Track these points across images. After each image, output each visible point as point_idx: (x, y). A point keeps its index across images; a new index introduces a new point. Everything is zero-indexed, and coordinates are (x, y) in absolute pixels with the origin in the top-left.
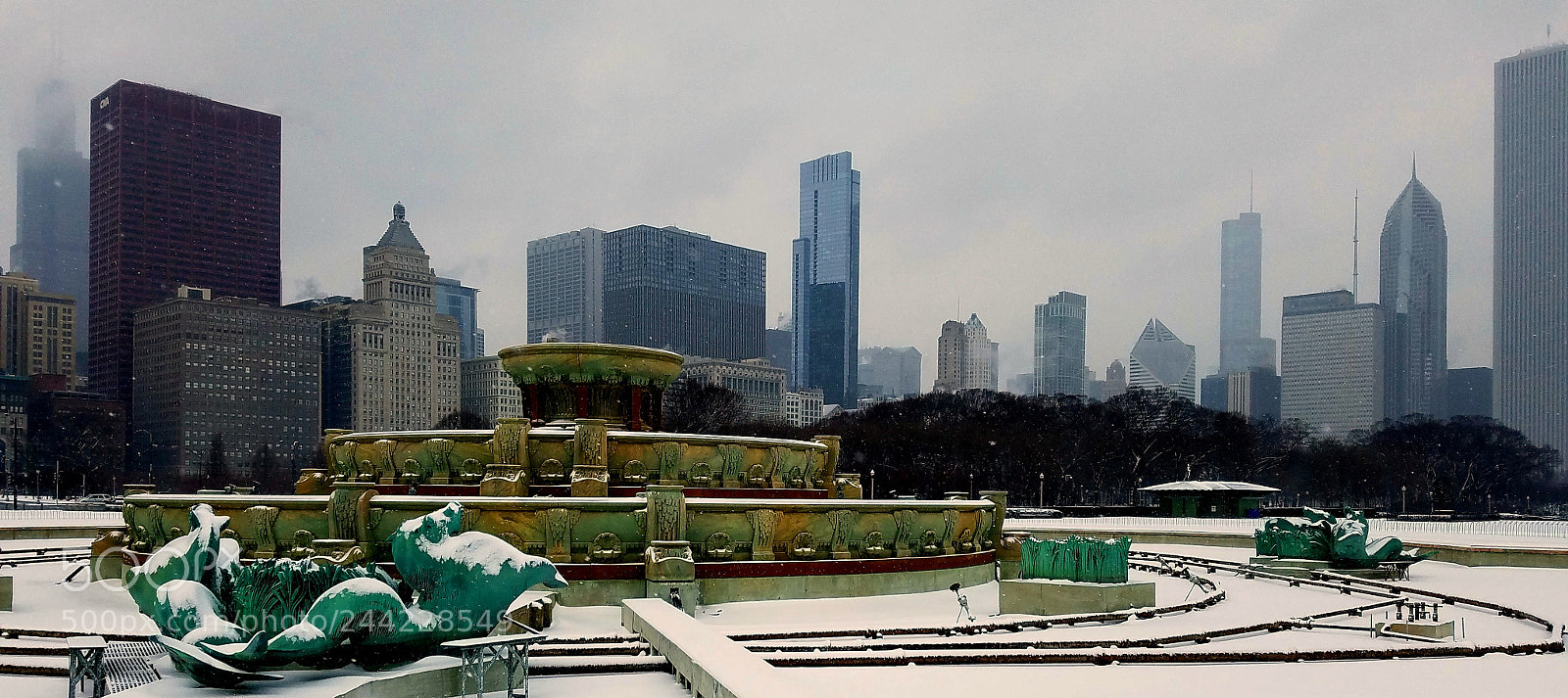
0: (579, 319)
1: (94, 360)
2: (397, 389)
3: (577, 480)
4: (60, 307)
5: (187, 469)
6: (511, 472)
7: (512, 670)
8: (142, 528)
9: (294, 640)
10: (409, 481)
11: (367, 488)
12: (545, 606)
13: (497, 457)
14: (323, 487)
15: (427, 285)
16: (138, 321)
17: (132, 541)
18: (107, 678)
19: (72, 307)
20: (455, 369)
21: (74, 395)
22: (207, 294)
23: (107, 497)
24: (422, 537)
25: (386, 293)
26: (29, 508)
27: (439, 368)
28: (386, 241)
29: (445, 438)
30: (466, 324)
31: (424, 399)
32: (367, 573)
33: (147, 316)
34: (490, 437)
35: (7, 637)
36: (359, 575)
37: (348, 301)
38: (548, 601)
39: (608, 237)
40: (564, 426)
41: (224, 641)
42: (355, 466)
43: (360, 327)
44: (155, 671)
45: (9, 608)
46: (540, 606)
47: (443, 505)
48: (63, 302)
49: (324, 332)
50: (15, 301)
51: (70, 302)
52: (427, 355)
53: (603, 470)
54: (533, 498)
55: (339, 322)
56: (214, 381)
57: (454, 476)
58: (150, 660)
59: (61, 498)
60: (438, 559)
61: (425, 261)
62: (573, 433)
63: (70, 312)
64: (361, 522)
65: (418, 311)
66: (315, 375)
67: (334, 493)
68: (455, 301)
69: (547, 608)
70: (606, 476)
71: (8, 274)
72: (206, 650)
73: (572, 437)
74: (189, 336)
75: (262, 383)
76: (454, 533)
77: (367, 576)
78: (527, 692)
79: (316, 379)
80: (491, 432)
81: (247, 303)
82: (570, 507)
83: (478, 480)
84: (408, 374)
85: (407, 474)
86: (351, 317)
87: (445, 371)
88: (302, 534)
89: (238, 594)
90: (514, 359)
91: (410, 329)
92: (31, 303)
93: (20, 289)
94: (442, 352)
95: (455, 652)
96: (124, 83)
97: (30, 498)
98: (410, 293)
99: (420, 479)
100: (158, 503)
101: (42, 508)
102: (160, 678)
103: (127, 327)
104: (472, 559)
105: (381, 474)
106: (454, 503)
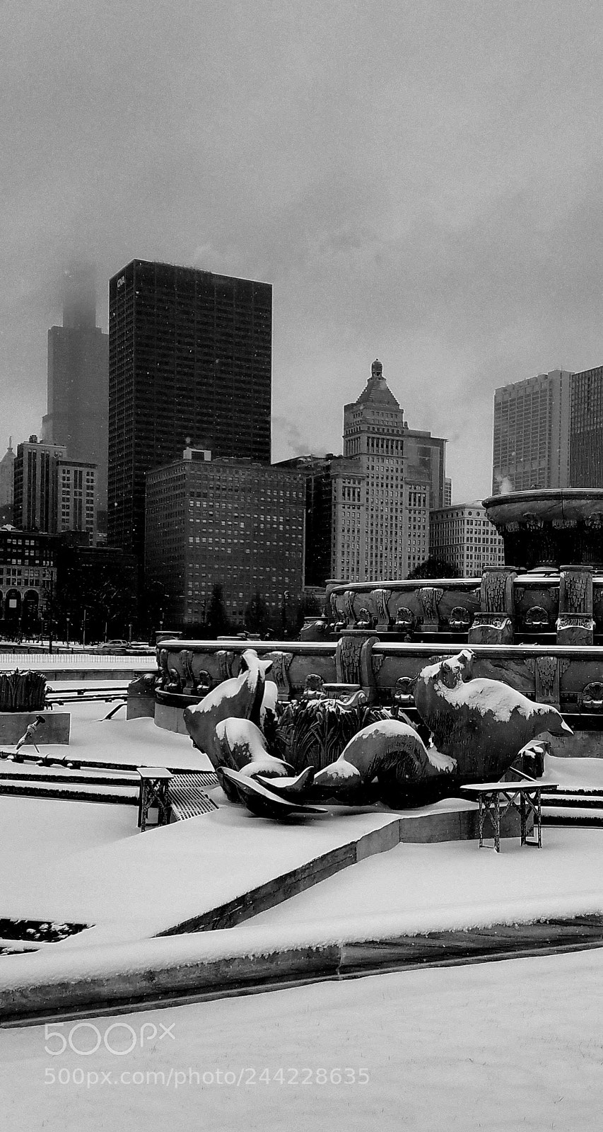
0: (544, 464)
1: (111, 520)
2: (372, 539)
3: (562, 628)
4: (85, 470)
5: (189, 617)
6: (497, 620)
7: (524, 817)
8: (174, 670)
9: (335, 776)
10: (402, 628)
11: (369, 635)
12: (538, 754)
13: (483, 605)
14: (323, 635)
15: (401, 439)
16: (150, 481)
17: (165, 682)
18: (173, 806)
19: (92, 470)
20: (424, 519)
21: (95, 550)
22: (208, 455)
23: (124, 642)
24: (440, 683)
25: (364, 449)
26: (63, 652)
27: (410, 518)
28: (365, 398)
29: (434, 587)
30: (436, 474)
31: (396, 549)
32: (391, 715)
33: (158, 478)
34: (478, 585)
35: (71, 768)
36: (384, 718)
37: (330, 457)
38: (540, 750)
39: (576, 378)
40: (548, 574)
41: (273, 775)
42: (353, 614)
43: (340, 481)
44: (210, 800)
45: (66, 741)
46: (533, 755)
47: (456, 652)
48: (87, 465)
49: (309, 487)
50: (48, 466)
51: (93, 466)
52: (399, 506)
53: (589, 617)
54: (519, 646)
55: (321, 477)
56: (213, 535)
57: (443, 624)
58: (205, 791)
59: (87, 643)
60: (454, 704)
61: (399, 415)
62: (558, 580)
63: (92, 475)
64: (365, 668)
65: (391, 464)
66: (300, 528)
67: (341, 640)
68: (425, 452)
69: (539, 757)
70: (592, 624)
71: (41, 442)
72: (261, 782)
73: (557, 584)
74: (192, 494)
75: (255, 537)
76: (467, 678)
77: (391, 718)
78: (540, 840)
79: (300, 532)
80: (478, 580)
81: (241, 462)
82: (558, 655)
83: (466, 628)
84: (382, 525)
85: (401, 622)
86: (332, 472)
87: (415, 520)
88: (313, 678)
89: (282, 732)
90: (498, 508)
91: (385, 481)
92: (61, 468)
93: (52, 455)
94: (412, 503)
95: (472, 795)
96: (137, 262)
97: (60, 644)
98: (385, 446)
99: (411, 626)
100: (188, 648)
101: (73, 652)
102: (218, 808)
103: (140, 485)
104: (485, 705)
105: (376, 622)
106: (467, 650)
